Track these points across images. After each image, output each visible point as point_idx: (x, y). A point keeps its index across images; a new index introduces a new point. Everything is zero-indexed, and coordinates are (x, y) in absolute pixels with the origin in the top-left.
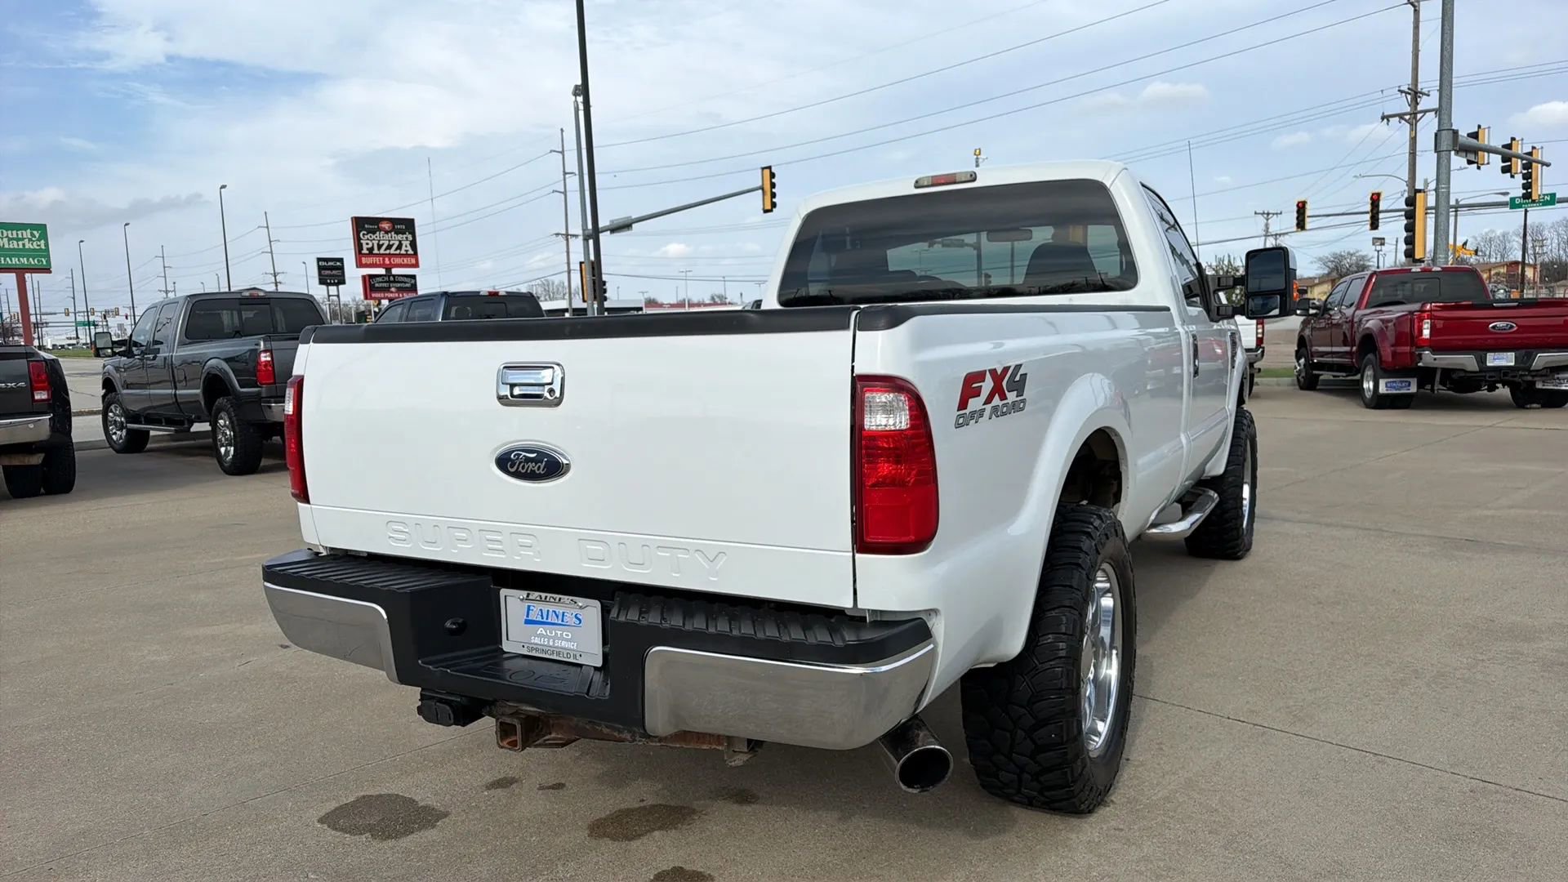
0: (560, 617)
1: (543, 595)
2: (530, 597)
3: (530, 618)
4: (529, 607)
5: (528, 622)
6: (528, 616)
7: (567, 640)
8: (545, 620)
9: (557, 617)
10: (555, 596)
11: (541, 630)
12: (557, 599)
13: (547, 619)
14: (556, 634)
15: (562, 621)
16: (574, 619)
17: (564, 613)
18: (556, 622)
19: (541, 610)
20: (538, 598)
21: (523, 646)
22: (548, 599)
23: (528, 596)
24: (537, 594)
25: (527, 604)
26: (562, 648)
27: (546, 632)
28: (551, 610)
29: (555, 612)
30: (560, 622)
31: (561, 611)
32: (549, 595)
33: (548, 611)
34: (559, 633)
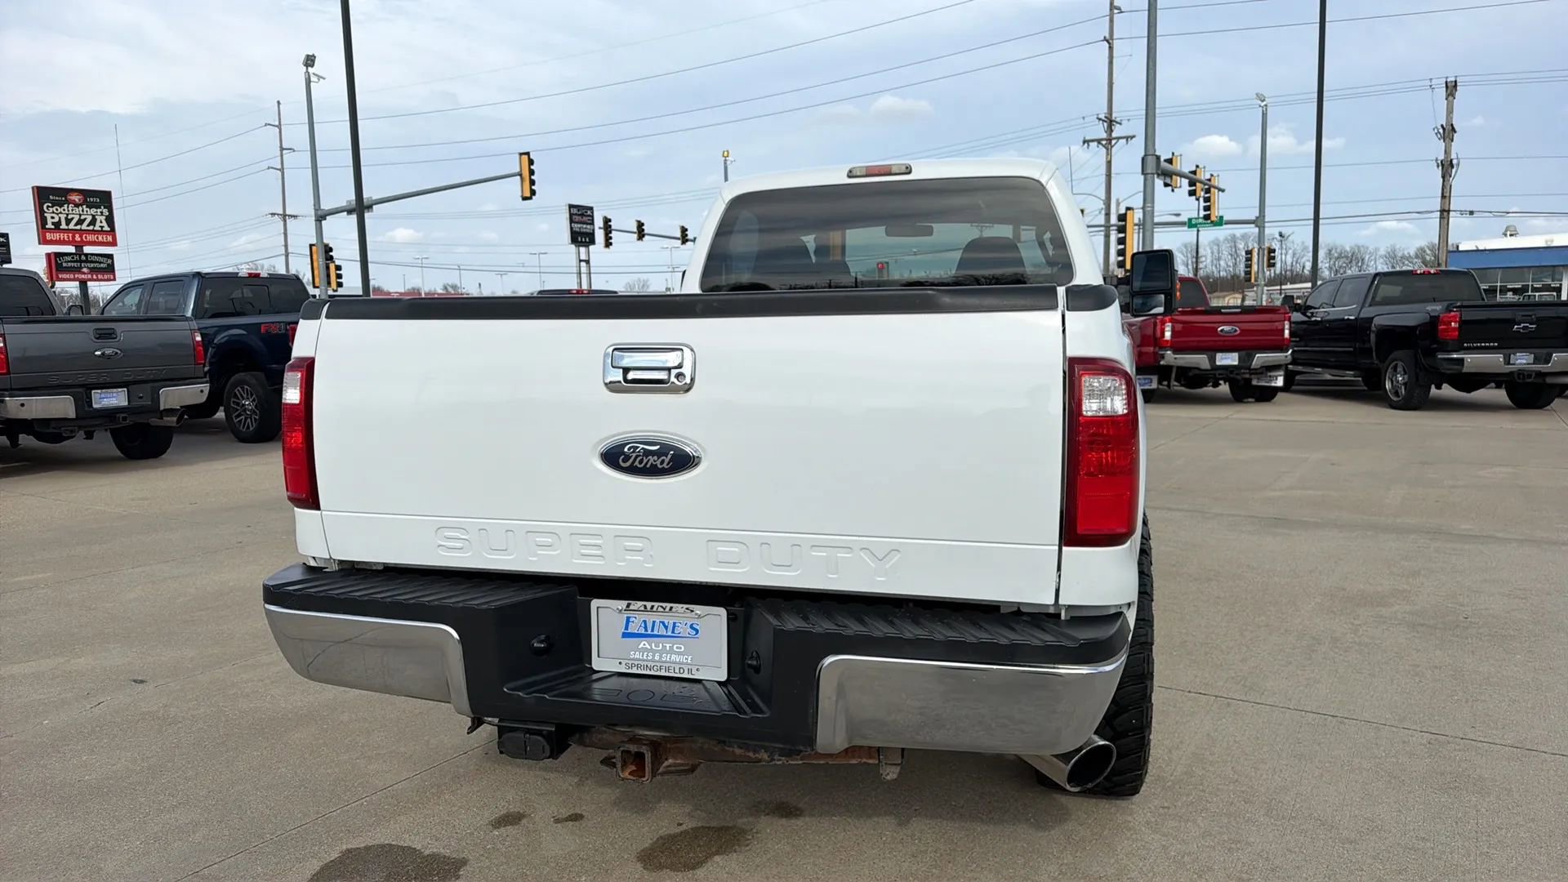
1: (649, 604)
2: (631, 607)
3: (629, 631)
4: (628, 618)
5: (625, 635)
6: (626, 628)
7: (679, 654)
8: (649, 632)
9: (666, 627)
10: (664, 605)
11: (644, 643)
12: (667, 609)
13: (652, 630)
14: (665, 647)
15: (673, 632)
16: (689, 630)
17: (674, 623)
18: (665, 633)
20: (642, 608)
21: (620, 663)
22: (655, 609)
23: (628, 605)
25: (626, 616)
26: (675, 663)
28: (658, 621)
29: (663, 623)
30: (670, 634)
31: (671, 622)
32: (656, 604)
33: (654, 622)
34: (668, 646)
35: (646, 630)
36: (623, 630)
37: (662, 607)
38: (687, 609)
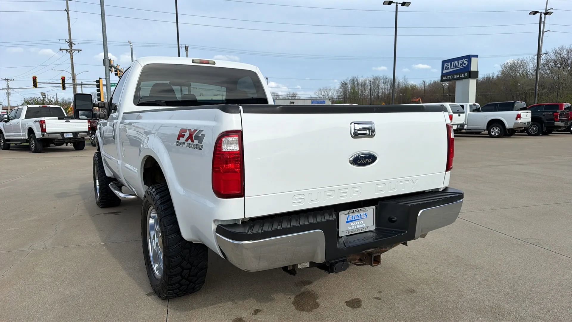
0: (359, 217)
1: (354, 210)
2: (350, 212)
3: (348, 220)
4: (348, 216)
5: (347, 222)
6: (347, 220)
8: (354, 219)
9: (358, 216)
10: (358, 209)
11: (352, 224)
13: (355, 219)
15: (360, 218)
17: (361, 214)
19: (353, 216)
20: (353, 212)
22: (356, 211)
24: (352, 210)
27: (354, 224)
29: (357, 215)
30: (359, 218)
31: (360, 214)
32: (356, 209)
33: (355, 216)
35: (353, 219)
36: (347, 221)
37: (358, 210)
38: (365, 209)
